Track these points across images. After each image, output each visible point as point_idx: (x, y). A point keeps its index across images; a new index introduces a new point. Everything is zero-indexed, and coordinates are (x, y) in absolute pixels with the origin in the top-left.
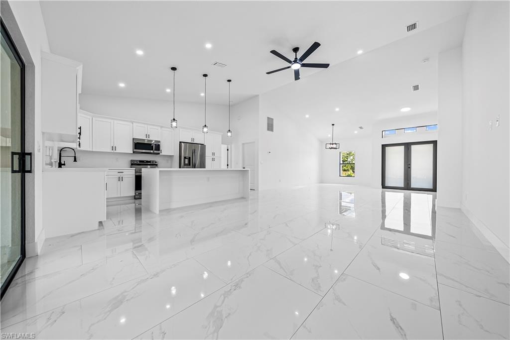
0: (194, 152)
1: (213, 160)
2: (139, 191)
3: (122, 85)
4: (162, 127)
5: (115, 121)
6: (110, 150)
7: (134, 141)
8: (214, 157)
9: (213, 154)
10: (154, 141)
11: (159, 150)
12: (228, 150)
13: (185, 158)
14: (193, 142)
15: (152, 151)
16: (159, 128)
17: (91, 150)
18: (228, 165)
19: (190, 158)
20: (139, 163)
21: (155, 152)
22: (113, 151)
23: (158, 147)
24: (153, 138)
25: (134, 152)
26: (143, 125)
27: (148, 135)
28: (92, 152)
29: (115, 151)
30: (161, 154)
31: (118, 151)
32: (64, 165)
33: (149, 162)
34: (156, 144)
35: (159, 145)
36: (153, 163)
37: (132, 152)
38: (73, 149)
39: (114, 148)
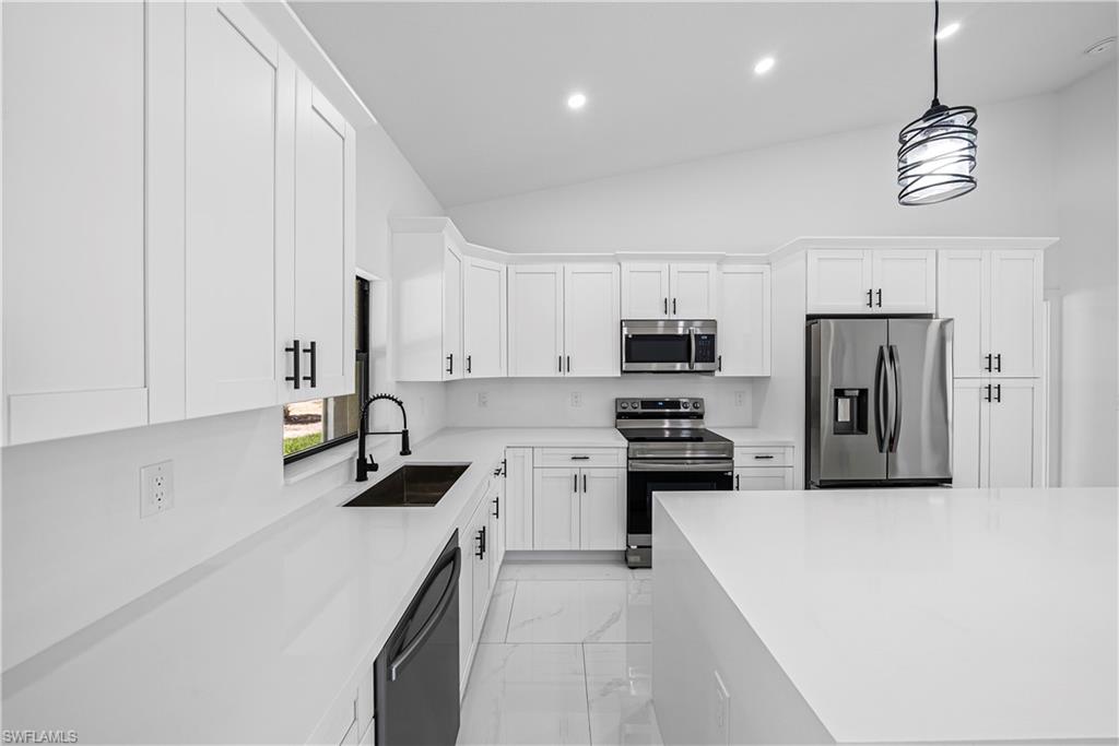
0: (886, 356)
1: (993, 394)
2: (640, 538)
4: (721, 260)
5: (570, 267)
6: (551, 371)
7: (625, 332)
8: (994, 378)
9: (993, 363)
10: (698, 324)
11: (712, 360)
13: (839, 393)
14: (876, 310)
15: (685, 366)
16: (713, 266)
19: (863, 392)
20: (640, 410)
21: (698, 366)
22: (561, 375)
23: (708, 348)
24: (691, 312)
25: (623, 372)
26: (655, 266)
27: (669, 303)
29: (567, 375)
30: (717, 374)
31: (576, 372)
32: (374, 467)
33: (675, 404)
34: (700, 336)
35: (712, 338)
36: (688, 410)
37: (619, 375)
38: (400, 404)
39: (564, 363)
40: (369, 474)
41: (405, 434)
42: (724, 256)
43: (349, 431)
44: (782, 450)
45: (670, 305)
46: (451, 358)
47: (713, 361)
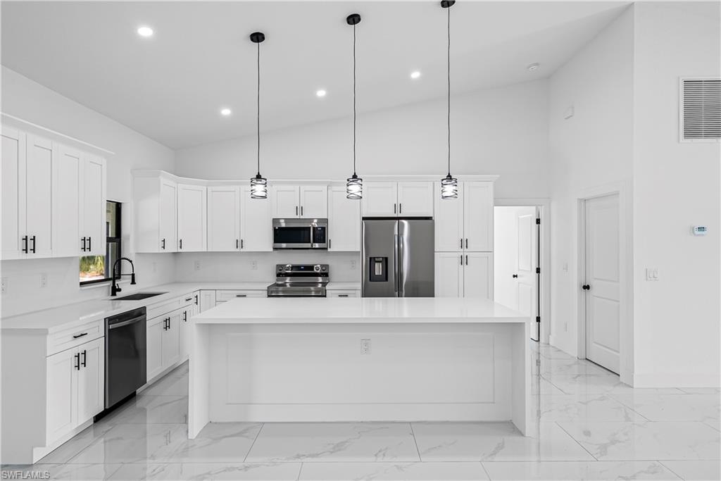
1: (464, 261)
3: (226, 112)
4: (329, 184)
5: (243, 188)
6: (232, 248)
7: (275, 225)
8: (465, 252)
10: (315, 221)
12: (538, 221)
13: (373, 260)
14: (397, 215)
15: (308, 245)
17: (204, 250)
18: (538, 270)
19: (386, 259)
22: (238, 250)
23: (321, 235)
24: (313, 214)
25: (275, 249)
26: (290, 187)
28: (207, 252)
29: (242, 250)
30: (329, 250)
31: (247, 248)
32: (119, 290)
33: (311, 268)
34: (317, 228)
35: (324, 229)
36: (319, 271)
37: (272, 250)
38: (131, 261)
39: (240, 243)
40: (117, 293)
41: (133, 275)
42: (331, 182)
43: (110, 277)
44: (354, 292)
45: (299, 210)
46: (164, 241)
47: (325, 242)
